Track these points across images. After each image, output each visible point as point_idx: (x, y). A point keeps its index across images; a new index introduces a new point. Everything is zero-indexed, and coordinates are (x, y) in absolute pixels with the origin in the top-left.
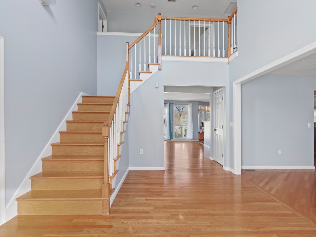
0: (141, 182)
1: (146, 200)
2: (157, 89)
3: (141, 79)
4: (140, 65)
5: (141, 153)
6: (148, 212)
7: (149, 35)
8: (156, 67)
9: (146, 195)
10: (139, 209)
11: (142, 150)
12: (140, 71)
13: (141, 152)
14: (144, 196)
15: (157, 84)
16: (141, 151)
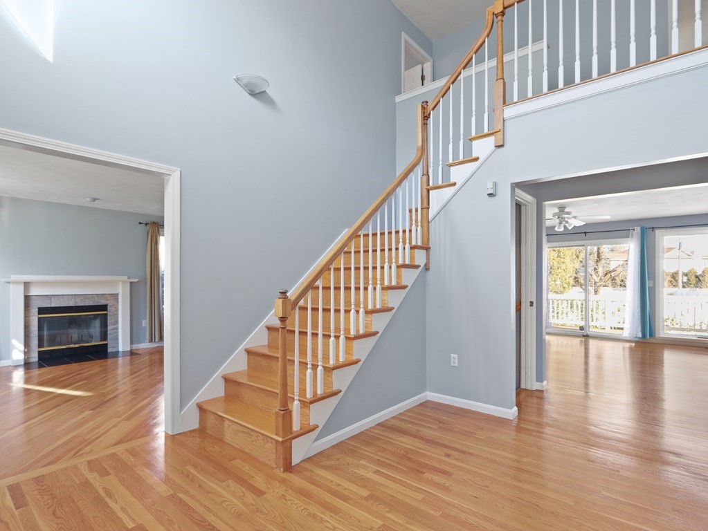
0: (418, 431)
1: (377, 472)
2: (492, 199)
3: (452, 181)
4: (451, 146)
5: (452, 364)
6: (345, 499)
7: (473, 70)
8: (490, 142)
9: (389, 462)
10: (339, 485)
11: (456, 356)
12: (451, 161)
13: (452, 360)
14: (379, 463)
15: (490, 185)
16: (454, 358)
